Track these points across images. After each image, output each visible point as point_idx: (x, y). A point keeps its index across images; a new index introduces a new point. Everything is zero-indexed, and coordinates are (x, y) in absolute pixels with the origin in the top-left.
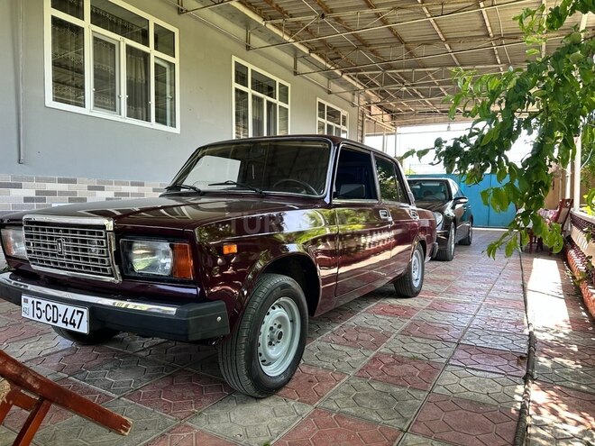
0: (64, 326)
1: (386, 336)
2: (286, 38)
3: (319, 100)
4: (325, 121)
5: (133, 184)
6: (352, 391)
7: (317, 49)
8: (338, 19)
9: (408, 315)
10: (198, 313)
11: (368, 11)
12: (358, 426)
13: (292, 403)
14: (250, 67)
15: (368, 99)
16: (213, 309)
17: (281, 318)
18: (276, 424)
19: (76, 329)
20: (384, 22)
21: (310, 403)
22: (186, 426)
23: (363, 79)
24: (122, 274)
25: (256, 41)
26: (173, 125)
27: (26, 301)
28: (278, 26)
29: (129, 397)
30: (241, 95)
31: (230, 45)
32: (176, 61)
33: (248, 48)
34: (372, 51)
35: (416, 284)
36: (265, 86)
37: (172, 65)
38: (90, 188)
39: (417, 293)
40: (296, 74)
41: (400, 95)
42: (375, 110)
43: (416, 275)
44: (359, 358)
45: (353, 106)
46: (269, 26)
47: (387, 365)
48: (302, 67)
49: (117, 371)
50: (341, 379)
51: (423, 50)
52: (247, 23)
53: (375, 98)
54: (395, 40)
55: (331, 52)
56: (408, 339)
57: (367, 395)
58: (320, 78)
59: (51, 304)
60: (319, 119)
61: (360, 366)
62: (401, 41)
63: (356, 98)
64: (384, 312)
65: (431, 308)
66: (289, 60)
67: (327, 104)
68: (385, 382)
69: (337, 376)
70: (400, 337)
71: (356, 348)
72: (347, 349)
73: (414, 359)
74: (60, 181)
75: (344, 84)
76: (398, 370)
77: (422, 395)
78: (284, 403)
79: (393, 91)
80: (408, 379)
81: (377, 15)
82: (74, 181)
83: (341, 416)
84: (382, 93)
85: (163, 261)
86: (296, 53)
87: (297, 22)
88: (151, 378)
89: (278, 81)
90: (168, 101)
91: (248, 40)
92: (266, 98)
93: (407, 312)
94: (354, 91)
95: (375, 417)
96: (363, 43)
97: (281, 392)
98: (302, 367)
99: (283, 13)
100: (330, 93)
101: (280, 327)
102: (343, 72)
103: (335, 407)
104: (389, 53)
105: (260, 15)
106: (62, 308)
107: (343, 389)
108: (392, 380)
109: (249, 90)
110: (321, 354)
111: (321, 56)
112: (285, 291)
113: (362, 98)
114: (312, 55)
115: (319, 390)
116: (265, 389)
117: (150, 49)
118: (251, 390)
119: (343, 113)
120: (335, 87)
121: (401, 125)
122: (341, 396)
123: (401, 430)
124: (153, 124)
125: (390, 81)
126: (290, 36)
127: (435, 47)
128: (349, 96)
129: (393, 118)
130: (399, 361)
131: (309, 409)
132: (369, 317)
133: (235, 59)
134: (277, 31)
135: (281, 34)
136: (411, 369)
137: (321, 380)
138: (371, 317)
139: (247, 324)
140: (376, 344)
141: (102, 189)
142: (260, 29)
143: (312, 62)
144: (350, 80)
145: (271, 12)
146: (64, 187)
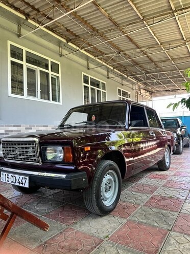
1: (156, 188)
2: (104, 64)
3: (118, 88)
4: (121, 97)
5: (43, 126)
6: (144, 212)
7: (117, 67)
8: (125, 54)
9: (165, 178)
10: (75, 177)
11: (138, 50)
12: (148, 228)
13: (117, 218)
14: (90, 76)
15: (139, 86)
16: (81, 175)
17: (110, 180)
18: (111, 227)
19: (23, 186)
20: (145, 54)
21: (125, 218)
22: (71, 228)
23: (137, 79)
24: (42, 162)
25: (91, 66)
26: (59, 101)
27: (3, 174)
28: (100, 59)
29: (45, 216)
30: (86, 88)
31: (81, 68)
32: (59, 75)
33: (88, 69)
34: (140, 66)
35: (167, 165)
36: (95, 84)
37: (58, 77)
38: (26, 129)
39: (168, 169)
40: (108, 78)
41: (153, 84)
42: (142, 91)
43: (167, 160)
44: (145, 198)
45: (133, 90)
46: (97, 59)
47: (158, 201)
48: (111, 75)
49: (40, 205)
50: (138, 207)
51: (162, 64)
52: (87, 58)
53: (142, 86)
54: (150, 61)
55: (123, 68)
56: (166, 189)
57: (150, 214)
58: (119, 79)
59: (13, 175)
60: (119, 96)
61: (146, 201)
62: (152, 61)
63: (134, 87)
64: (154, 177)
65: (175, 175)
66: (105, 73)
67: (122, 89)
68: (158, 208)
69: (136, 206)
70: (163, 188)
71: (143, 193)
72: (139, 194)
73: (171, 197)
74: (14, 126)
75: (129, 81)
76: (163, 203)
77: (176, 214)
78: (113, 218)
79: (150, 83)
80: (169, 206)
81: (142, 51)
82: (20, 126)
83: (140, 223)
84: (145, 84)
85: (59, 155)
86: (108, 69)
87: (108, 57)
88: (54, 207)
89: (101, 81)
90: (57, 92)
91: (88, 65)
92: (96, 89)
93: (164, 177)
94: (133, 83)
95: (155, 224)
96: (136, 63)
97: (111, 213)
98: (120, 202)
99: (102, 54)
100: (123, 85)
101: (109, 183)
102: (128, 76)
103: (136, 219)
104: (147, 66)
105: (93, 55)
106: (17, 177)
107: (139, 211)
108: (161, 207)
109: (89, 86)
110: (128, 196)
111: (118, 70)
112: (111, 167)
113: (137, 86)
114: (115, 70)
115: (128, 212)
116: (104, 212)
117: (49, 71)
118: (98, 212)
119: (129, 93)
120: (125, 82)
121: (154, 97)
122: (139, 214)
123: (168, 230)
124: (51, 102)
125: (148, 78)
126: (106, 63)
127: (167, 63)
128: (131, 86)
129: (150, 94)
130: (164, 198)
131: (125, 221)
132: (147, 180)
133: (83, 73)
134: (100, 61)
135: (102, 62)
136: (170, 202)
137: (129, 208)
138: (148, 180)
139: (95, 182)
140: (152, 192)
141: (31, 129)
142: (93, 61)
143: (115, 73)
144: (131, 79)
145: (97, 54)
146: (16, 128)
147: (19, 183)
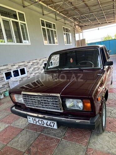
0: (47, 126)
2: (55, 10)
3: (63, 26)
4: (65, 32)
7: (62, 11)
13: (112, 133)
14: (45, 20)
15: (75, 24)
19: (52, 127)
20: (84, 2)
23: (75, 19)
24: (64, 109)
25: (45, 12)
27: (30, 118)
30: (44, 29)
31: (39, 15)
32: (25, 23)
33: (43, 15)
34: (78, 10)
36: (49, 25)
38: (12, 66)
40: (56, 20)
41: (84, 21)
42: (77, 27)
45: (71, 26)
46: (49, 7)
48: (58, 18)
52: (42, 7)
54: (85, 6)
55: (66, 12)
58: (63, 20)
59: (41, 120)
62: (87, 6)
63: (72, 24)
66: (53, 16)
67: (65, 27)
71: (112, 107)
74: (4, 66)
75: (69, 21)
78: (109, 133)
79: (82, 21)
82: (7, 65)
84: (80, 22)
86: (56, 14)
87: (57, 5)
89: (52, 23)
90: (26, 36)
91: (43, 12)
92: (50, 29)
94: (71, 22)
96: (76, 8)
97: (106, 129)
99: (53, 3)
100: (65, 24)
102: (69, 17)
104: (83, 10)
105: (46, 4)
106: (45, 121)
109: (45, 28)
111: (63, 14)
114: (60, 14)
115: (114, 126)
117: (18, 21)
119: (69, 29)
120: (67, 22)
121: (84, 30)
128: (70, 24)
129: (81, 28)
133: (41, 19)
134: (51, 8)
135: (53, 9)
137: (112, 122)
141: (15, 65)
142: (46, 8)
143: (61, 16)
144: (70, 19)
145: (49, 3)
146: (5, 67)
147: (48, 126)
